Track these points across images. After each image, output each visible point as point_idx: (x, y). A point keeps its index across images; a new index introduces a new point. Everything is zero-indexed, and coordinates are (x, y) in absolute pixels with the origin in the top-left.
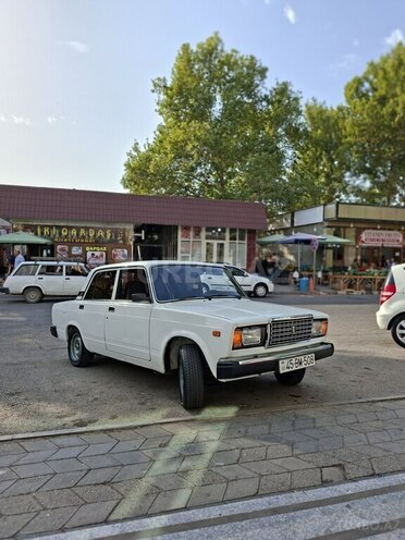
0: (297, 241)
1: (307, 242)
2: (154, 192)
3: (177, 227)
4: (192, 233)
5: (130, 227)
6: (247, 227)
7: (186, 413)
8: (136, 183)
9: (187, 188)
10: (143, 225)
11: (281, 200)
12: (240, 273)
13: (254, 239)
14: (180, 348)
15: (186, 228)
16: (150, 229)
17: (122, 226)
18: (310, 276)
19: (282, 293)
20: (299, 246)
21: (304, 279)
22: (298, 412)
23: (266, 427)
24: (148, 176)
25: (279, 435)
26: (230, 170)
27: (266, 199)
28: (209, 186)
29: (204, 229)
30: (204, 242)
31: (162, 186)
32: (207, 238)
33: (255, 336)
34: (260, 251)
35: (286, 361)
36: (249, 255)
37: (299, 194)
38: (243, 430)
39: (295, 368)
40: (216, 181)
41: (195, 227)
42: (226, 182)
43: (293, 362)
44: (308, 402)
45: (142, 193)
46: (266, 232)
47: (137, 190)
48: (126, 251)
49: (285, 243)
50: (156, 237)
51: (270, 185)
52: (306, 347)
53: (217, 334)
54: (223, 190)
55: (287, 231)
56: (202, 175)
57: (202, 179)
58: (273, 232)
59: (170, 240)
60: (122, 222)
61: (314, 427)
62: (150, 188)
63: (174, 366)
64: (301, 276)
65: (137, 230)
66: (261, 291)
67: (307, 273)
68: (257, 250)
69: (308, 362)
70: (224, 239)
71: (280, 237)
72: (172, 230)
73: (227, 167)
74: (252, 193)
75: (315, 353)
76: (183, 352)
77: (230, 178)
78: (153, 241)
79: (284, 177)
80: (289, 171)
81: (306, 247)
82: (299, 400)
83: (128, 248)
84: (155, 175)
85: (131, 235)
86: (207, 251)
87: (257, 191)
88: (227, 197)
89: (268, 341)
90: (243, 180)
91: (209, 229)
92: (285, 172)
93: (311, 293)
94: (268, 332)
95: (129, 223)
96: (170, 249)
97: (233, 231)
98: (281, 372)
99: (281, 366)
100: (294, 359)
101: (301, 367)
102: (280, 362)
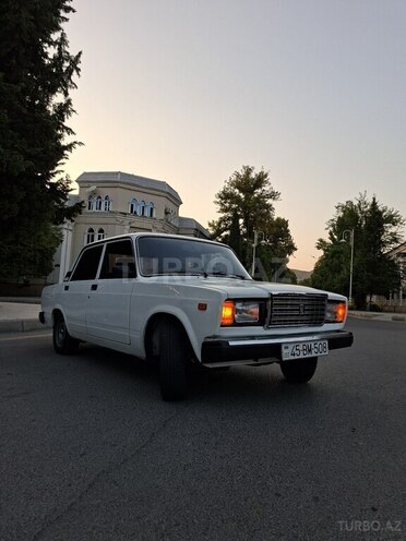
35: (291, 347)
43: (301, 347)
53: (203, 307)
75: (329, 339)
89: (268, 320)
94: (269, 308)
98: (284, 359)
99: (284, 351)
100: (301, 345)
101: (310, 356)
102: (283, 347)
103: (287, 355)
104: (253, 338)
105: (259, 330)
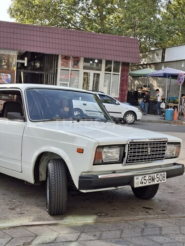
0: (165, 76)
1: (175, 76)
2: (38, 22)
3: (58, 56)
4: (71, 63)
5: (14, 54)
6: (121, 60)
7: (51, 218)
8: (21, 13)
9: (69, 21)
10: (27, 52)
11: (154, 37)
12: (111, 101)
13: (128, 71)
14: (49, 162)
15: (66, 58)
16: (33, 56)
17: (7, 53)
18: (174, 107)
19: (149, 121)
20: (167, 80)
21: (170, 109)
22: (148, 222)
23: (118, 233)
24: (33, 7)
25: (129, 239)
26: (109, 6)
27: (141, 34)
28: (90, 20)
29: (82, 59)
30: (82, 71)
31: (46, 17)
32: (85, 68)
33: (115, 154)
34: (133, 82)
35: (140, 177)
36: (122, 85)
37: (170, 33)
38: (98, 234)
39: (147, 184)
40: (96, 15)
41: (74, 58)
42: (105, 17)
43: (147, 178)
44: (158, 213)
45: (27, 23)
46: (139, 66)
47: (22, 20)
48: (9, 76)
49: (155, 77)
50: (38, 65)
51: (144, 22)
52: (160, 166)
53: (80, 151)
54: (102, 24)
55: (157, 65)
56: (83, 9)
57: (84, 13)
58: (145, 66)
59: (51, 68)
60: (7, 49)
61: (160, 235)
62: (35, 19)
63: (42, 178)
64: (167, 107)
65: (21, 57)
66: (130, 118)
67: (172, 105)
68: (130, 81)
69: (160, 179)
70: (101, 70)
71: (151, 71)
72: (53, 58)
73: (107, 3)
74: (128, 29)
75: (167, 171)
76: (50, 166)
77: (109, 13)
78: (34, 68)
79: (158, 16)
80: (164, 10)
81: (173, 81)
82: (150, 211)
83: (12, 73)
84: (40, 7)
85: (15, 61)
86: (84, 80)
87: (133, 27)
88: (104, 31)
89: (125, 159)
90: (121, 16)
91: (87, 60)
92: (160, 11)
93: (175, 123)
94: (126, 151)
95: (13, 50)
96: (50, 77)
97: (108, 62)
98: (136, 186)
99: (136, 181)
100: (147, 176)
101: (153, 183)
102: (135, 177)
103: (138, 183)
104: (114, 172)
105: (119, 167)
